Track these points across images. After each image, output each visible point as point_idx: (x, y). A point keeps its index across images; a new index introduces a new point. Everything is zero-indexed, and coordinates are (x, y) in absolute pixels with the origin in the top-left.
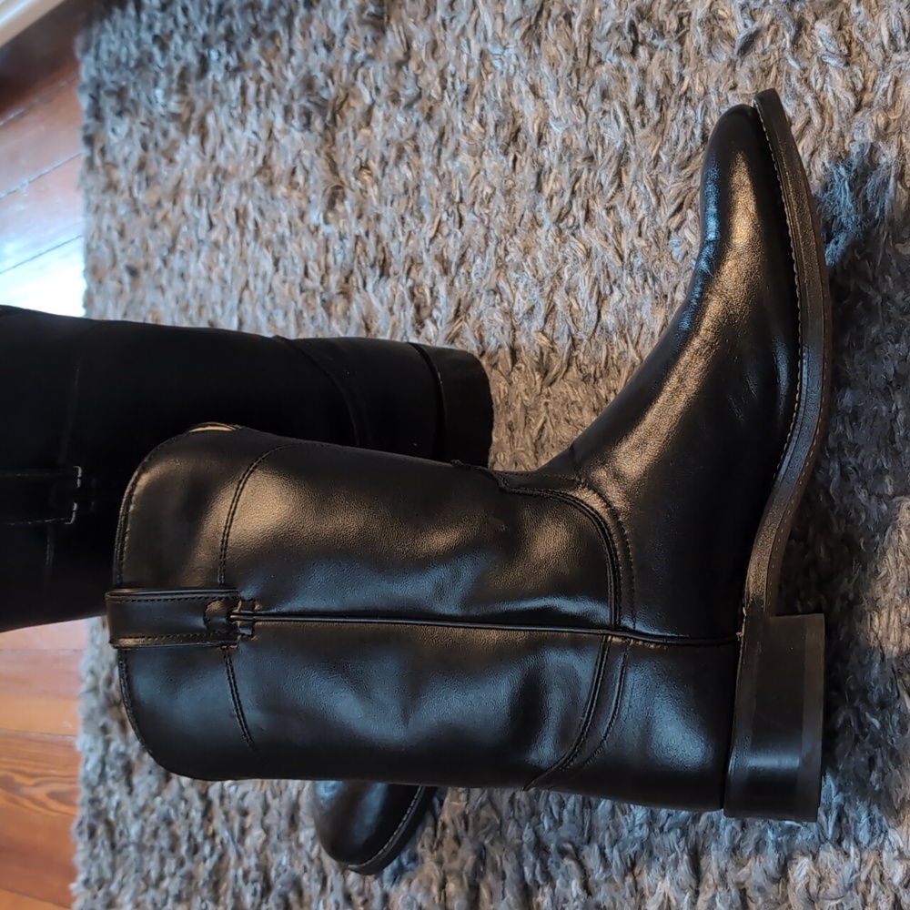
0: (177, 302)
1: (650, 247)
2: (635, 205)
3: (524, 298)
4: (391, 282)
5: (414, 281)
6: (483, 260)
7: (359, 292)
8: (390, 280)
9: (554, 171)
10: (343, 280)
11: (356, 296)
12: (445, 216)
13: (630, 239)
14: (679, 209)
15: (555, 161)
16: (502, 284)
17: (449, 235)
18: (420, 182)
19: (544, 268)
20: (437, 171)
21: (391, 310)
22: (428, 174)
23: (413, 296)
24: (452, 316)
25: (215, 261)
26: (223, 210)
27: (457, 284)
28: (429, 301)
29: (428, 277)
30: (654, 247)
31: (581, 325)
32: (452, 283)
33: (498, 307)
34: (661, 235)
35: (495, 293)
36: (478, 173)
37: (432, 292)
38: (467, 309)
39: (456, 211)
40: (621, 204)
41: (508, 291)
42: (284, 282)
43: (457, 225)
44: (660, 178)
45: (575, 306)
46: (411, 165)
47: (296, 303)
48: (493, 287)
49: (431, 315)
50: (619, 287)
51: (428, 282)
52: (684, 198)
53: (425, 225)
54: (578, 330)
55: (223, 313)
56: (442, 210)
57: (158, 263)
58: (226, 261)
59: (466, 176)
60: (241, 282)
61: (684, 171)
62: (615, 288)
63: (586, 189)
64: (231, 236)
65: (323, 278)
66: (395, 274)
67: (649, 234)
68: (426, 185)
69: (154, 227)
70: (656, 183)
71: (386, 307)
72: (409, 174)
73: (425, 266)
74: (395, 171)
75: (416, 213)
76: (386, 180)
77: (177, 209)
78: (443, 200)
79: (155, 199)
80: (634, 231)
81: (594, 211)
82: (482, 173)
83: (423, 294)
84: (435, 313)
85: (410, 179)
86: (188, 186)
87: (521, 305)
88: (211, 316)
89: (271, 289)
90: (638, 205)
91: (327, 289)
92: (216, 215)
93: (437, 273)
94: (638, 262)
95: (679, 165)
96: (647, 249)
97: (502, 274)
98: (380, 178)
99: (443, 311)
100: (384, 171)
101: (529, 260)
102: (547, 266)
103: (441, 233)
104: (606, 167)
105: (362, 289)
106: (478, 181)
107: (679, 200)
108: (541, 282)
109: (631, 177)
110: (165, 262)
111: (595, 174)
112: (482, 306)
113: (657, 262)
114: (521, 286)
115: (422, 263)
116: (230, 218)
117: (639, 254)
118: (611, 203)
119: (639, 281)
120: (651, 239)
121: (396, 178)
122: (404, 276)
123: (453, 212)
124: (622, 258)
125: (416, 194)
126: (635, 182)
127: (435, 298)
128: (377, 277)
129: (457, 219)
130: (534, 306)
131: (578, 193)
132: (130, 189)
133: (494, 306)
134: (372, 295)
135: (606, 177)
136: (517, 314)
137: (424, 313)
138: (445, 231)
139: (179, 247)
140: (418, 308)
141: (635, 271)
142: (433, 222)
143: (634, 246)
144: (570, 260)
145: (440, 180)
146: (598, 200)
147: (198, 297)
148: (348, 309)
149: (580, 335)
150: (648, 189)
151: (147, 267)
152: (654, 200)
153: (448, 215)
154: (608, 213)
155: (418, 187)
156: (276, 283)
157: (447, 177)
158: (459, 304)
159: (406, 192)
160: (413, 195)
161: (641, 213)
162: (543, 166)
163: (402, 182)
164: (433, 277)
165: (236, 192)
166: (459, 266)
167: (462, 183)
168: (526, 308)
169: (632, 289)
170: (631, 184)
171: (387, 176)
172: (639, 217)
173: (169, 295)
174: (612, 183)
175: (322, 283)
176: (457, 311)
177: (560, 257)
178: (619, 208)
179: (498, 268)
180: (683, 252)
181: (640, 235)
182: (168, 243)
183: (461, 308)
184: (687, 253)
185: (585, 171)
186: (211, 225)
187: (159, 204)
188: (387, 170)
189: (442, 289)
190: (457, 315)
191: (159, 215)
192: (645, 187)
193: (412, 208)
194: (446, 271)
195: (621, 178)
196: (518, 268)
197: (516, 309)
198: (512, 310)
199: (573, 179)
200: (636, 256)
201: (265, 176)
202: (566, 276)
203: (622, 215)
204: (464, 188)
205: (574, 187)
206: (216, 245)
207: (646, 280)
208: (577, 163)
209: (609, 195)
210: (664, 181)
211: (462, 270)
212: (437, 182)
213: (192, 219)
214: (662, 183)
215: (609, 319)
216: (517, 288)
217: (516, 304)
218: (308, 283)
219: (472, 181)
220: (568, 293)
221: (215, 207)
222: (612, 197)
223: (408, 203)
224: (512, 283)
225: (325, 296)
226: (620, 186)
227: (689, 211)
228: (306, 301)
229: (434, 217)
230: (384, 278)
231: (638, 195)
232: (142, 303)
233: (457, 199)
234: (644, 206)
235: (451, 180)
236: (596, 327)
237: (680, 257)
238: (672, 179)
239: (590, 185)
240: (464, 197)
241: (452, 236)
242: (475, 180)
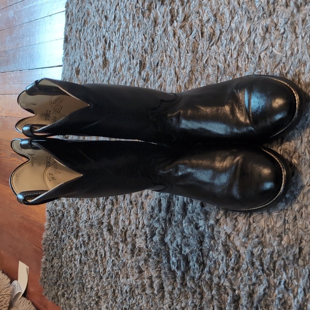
0: (95, 8)
3: (207, 16)
4: (165, 7)
5: (172, 7)
6: (195, 2)
7: (154, 10)
8: (164, 6)
10: (149, 5)
11: (153, 11)
16: (200, 10)
19: (214, 6)
21: (163, 16)
23: (171, 12)
24: (182, 20)
27: (185, 9)
28: (176, 14)
29: (177, 6)
31: (224, 27)
32: (184, 9)
33: (198, 18)
35: (198, 13)
37: (177, 11)
38: (188, 18)
41: (202, 13)
42: (130, 4)
45: (223, 20)
47: (133, 11)
48: (197, 11)
49: (176, 19)
50: (237, 14)
51: (176, 8)
54: (223, 28)
55: (110, 13)
60: (116, 3)
62: (236, 15)
65: (142, 4)
66: (166, 4)
71: (162, 15)
73: (176, 2)
83: (175, 12)
84: (178, 18)
87: (205, 18)
88: (106, 14)
89: (126, 6)
91: (144, 8)
93: (180, 5)
94: (244, 6)
97: (201, 7)
99: (180, 18)
101: (209, 3)
102: (215, 6)
105: (155, 9)
108: (212, 11)
112: (193, 17)
113: (250, 7)
114: (206, 11)
115: (175, 1)
117: (245, 4)
119: (244, 13)
122: (169, 5)
124: (239, 5)
127: (178, 13)
128: (160, 5)
130: (210, 19)
133: (197, 18)
134: (158, 11)
136: (204, 21)
137: (174, 18)
140: (172, 17)
141: (243, 9)
144: (223, 4)
147: (102, 8)
148: (150, 15)
149: (223, 30)
156: (128, 4)
158: (186, 16)
164: (178, 6)
166: (187, 3)
168: (207, 19)
169: (242, 15)
173: (93, 6)
175: (142, 5)
176: (185, 18)
177: (220, 3)
179: (199, 5)
180: (259, 4)
183: (186, 17)
184: (260, 5)
189: (180, 10)
190: (184, 19)
194: (182, 5)
196: (206, 5)
197: (203, 19)
198: (202, 19)
200: (244, 5)
202: (221, 9)
207: (246, 13)
211: (188, 5)
215: (233, 25)
216: (205, 12)
217: (204, 18)
218: (138, 5)
220: (221, 15)
224: (203, 10)
225: (143, 10)
228: (136, 11)
230: (162, 5)
236: (229, 27)
237: (258, 6)
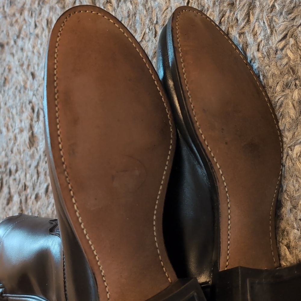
0: (19, 62)
1: (264, 58)
2: (257, 33)
9: (210, 10)
12: (147, 31)
13: (252, 52)
14: (285, 37)
15: (211, 5)
17: (149, 41)
18: (136, 11)
20: (146, 6)
22: (141, 7)
25: (36, 43)
26: (42, 20)
30: (266, 59)
34: (271, 52)
36: (167, 9)
39: (153, 28)
40: (248, 32)
43: (154, 36)
44: (274, 18)
46: (132, 2)
52: (288, 31)
53: (137, 34)
55: (38, 69)
56: (147, 27)
57: (12, 43)
58: (41, 44)
59: (160, 10)
61: (290, 16)
63: (228, 21)
64: (44, 32)
67: (264, 50)
68: (139, 13)
69: (12, 25)
70: (271, 21)
72: (131, 7)
74: (124, 5)
75: (133, 28)
76: (119, 9)
77: (22, 17)
78: (147, 22)
79: (13, 11)
80: (255, 48)
81: (231, 34)
82: (169, 9)
85: (131, 10)
86: (27, 7)
88: (32, 70)
90: (259, 33)
92: (38, 21)
95: (288, 11)
96: (262, 59)
98: (116, 8)
100: (118, 4)
103: (145, 40)
104: (241, 10)
106: (167, 13)
107: (285, 33)
109: (256, 17)
110: (15, 42)
111: (234, 14)
113: (268, 67)
116: (44, 24)
118: (243, 31)
120: (265, 53)
121: (124, 9)
123: (152, 28)
125: (133, 18)
126: (258, 19)
129: (154, 33)
131: (223, 24)
132: (4, 7)
135: (240, 15)
138: (147, 39)
139: (22, 36)
142: (141, 33)
143: (254, 57)
145: (147, 11)
146: (235, 29)
147: (28, 61)
150: (266, 24)
151: (8, 44)
152: (269, 31)
153: (149, 30)
154: (240, 36)
155: (135, 14)
157: (150, 10)
159: (129, 16)
160: (132, 18)
161: (260, 38)
162: (204, 7)
163: (127, 11)
165: (48, 11)
167: (158, 13)
170: (255, 20)
171: (120, 7)
172: (259, 40)
173: (16, 58)
174: (244, 19)
178: (247, 34)
181: (258, 50)
182: (17, 33)
185: (228, 11)
186: (36, 26)
187: (14, 15)
188: (120, 4)
191: (14, 20)
192: (264, 22)
193: (131, 25)
195: (249, 17)
199: (221, 15)
201: (61, 3)
203: (248, 38)
204: (159, 16)
205: (221, 20)
206: (37, 36)
208: (224, 7)
209: (242, 26)
210: (277, 21)
212: (145, 12)
213: (28, 22)
214: (275, 22)
219: (163, 13)
221: (38, 17)
222: (243, 27)
223: (129, 22)
226: (248, 21)
227: (291, 39)
229: (142, 31)
231: (259, 27)
232: (4, 60)
233: (155, 22)
234: (262, 34)
235: (152, 11)
238: (282, 19)
239: (230, 19)
240: (158, 21)
241: (151, 41)
242: (166, 12)
